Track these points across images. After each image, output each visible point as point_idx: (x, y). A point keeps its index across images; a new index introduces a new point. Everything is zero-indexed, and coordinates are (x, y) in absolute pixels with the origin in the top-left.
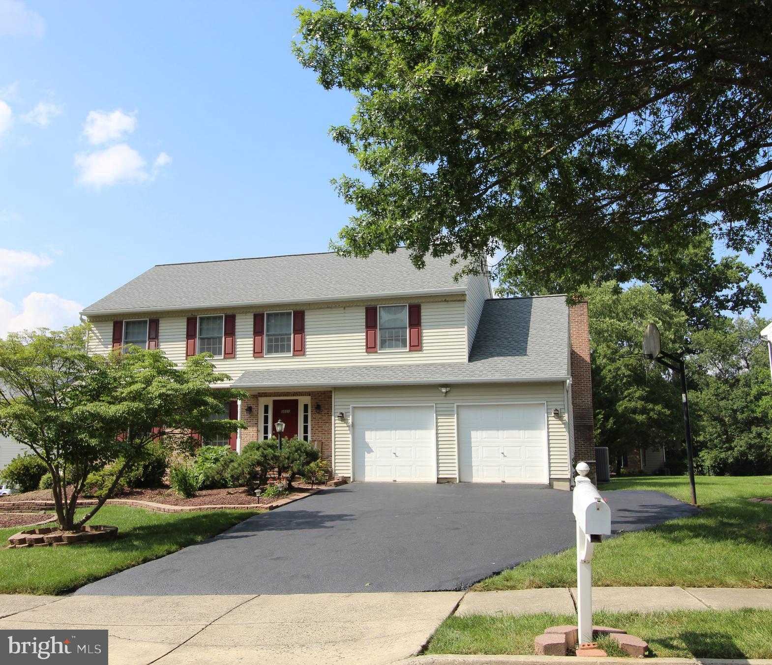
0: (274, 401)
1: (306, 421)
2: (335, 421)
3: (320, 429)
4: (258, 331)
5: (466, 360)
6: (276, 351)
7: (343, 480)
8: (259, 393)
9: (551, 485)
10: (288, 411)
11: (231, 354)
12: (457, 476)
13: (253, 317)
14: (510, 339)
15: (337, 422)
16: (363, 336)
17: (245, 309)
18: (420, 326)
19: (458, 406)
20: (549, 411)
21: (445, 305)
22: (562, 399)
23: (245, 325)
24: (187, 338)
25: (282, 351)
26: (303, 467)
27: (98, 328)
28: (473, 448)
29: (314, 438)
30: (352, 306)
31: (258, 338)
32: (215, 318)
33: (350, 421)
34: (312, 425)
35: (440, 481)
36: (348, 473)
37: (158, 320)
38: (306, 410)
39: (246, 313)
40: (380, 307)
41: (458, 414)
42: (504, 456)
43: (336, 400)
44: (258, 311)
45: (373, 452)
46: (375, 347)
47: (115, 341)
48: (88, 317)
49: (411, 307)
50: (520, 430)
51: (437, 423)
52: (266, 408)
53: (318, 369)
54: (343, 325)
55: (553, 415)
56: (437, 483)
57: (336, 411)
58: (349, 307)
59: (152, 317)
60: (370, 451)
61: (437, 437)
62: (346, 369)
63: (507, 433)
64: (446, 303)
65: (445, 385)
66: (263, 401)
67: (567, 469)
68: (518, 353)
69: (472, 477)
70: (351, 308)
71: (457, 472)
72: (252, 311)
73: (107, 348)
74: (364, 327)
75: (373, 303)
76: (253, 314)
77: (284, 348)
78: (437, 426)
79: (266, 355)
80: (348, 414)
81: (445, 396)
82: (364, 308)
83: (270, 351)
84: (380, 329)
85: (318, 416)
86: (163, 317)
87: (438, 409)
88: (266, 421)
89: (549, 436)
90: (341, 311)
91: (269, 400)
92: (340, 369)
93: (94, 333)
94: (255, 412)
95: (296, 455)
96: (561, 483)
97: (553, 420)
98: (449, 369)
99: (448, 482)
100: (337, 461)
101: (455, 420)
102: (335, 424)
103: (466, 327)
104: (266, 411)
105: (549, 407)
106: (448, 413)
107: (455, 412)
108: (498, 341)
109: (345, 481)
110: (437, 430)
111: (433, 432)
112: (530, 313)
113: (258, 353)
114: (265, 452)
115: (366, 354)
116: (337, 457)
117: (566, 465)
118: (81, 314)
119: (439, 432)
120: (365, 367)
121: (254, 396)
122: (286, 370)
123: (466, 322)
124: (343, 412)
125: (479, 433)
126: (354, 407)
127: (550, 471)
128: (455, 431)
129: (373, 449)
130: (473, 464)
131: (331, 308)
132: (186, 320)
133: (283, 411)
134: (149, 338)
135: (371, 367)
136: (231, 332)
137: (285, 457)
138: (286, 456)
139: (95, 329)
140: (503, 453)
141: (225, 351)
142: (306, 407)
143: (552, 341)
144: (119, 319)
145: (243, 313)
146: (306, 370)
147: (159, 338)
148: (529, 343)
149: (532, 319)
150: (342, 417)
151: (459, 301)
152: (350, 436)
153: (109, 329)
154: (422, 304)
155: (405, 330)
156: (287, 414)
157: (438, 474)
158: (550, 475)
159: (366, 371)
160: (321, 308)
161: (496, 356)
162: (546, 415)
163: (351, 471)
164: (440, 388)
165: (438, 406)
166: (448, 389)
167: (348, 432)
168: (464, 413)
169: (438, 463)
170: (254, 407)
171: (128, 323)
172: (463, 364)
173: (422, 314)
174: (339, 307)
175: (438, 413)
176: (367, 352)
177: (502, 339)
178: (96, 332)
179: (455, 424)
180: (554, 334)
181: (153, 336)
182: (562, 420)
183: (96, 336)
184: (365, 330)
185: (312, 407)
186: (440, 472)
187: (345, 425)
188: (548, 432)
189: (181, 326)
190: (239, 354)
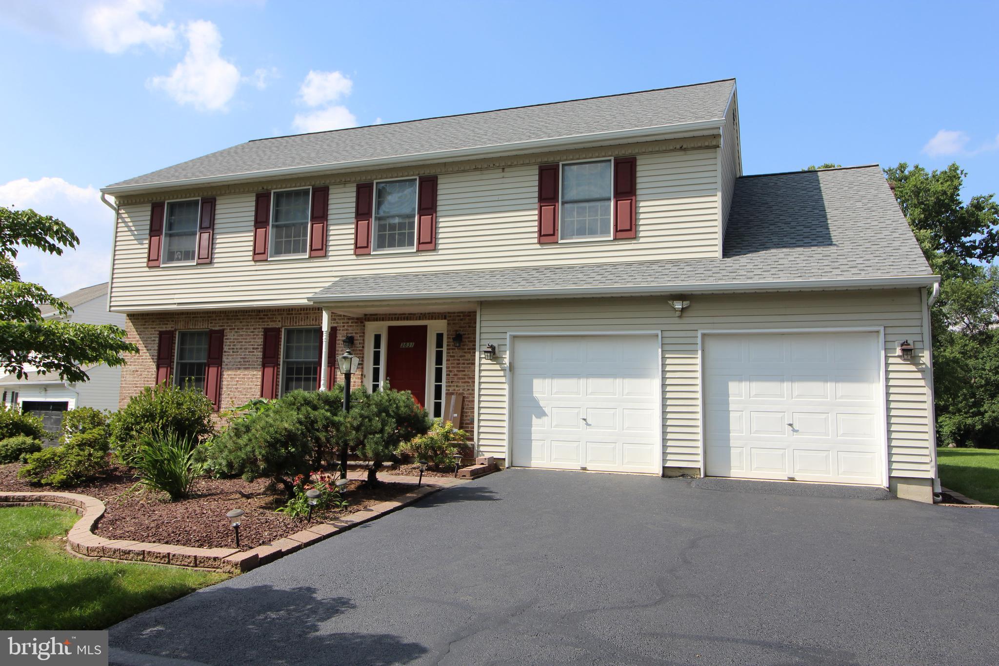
0: (390, 329)
1: (439, 360)
2: (481, 360)
3: (461, 375)
4: (362, 213)
5: (719, 254)
6: (391, 245)
7: (490, 465)
8: (366, 315)
9: (891, 491)
10: (411, 345)
11: (320, 250)
12: (700, 465)
13: (355, 189)
14: (793, 224)
15: (483, 361)
16: (533, 215)
17: (342, 177)
18: (635, 195)
19: (703, 335)
20: (889, 345)
21: (680, 156)
22: (918, 323)
23: (343, 204)
24: (255, 226)
25: (401, 244)
26: (386, 446)
27: (132, 215)
28: (732, 414)
29: (451, 389)
30: (516, 166)
31: (363, 224)
32: (298, 194)
33: (507, 361)
34: (447, 368)
35: (668, 473)
36: (501, 452)
37: (215, 200)
38: (439, 344)
39: (345, 183)
40: (563, 165)
41: (703, 351)
42: (794, 431)
43: (483, 324)
44: (364, 179)
45: (544, 414)
46: (553, 235)
47: (153, 234)
48: (116, 197)
49: (618, 163)
50: (826, 381)
51: (664, 365)
52: (377, 338)
53: (457, 273)
54: (501, 198)
55: (898, 352)
56: (663, 476)
57: (483, 342)
58: (510, 166)
59: (205, 194)
60: (542, 414)
61: (664, 392)
62: (503, 272)
63: (799, 387)
64: (682, 153)
65: (681, 296)
66: (372, 328)
67: (927, 460)
68: (815, 243)
69: (729, 468)
70: (514, 169)
71: (700, 458)
72: (353, 179)
73: (142, 244)
74: (536, 200)
75: (551, 159)
76: (355, 185)
77: (404, 240)
78: (664, 372)
79: (374, 251)
80: (502, 348)
81: (680, 317)
82: (537, 167)
83: (381, 245)
84: (563, 203)
85: (458, 353)
86: (221, 195)
87: (666, 341)
88: (377, 361)
89: (888, 394)
90: (498, 174)
91: (382, 328)
92: (492, 272)
93: (124, 222)
94: (358, 345)
95: (377, 423)
96: (913, 488)
97: (897, 363)
98: (688, 268)
99: (683, 475)
100: (482, 430)
101: (699, 361)
102: (480, 364)
103: (719, 194)
104: (377, 345)
105: (889, 338)
106: (687, 349)
107: (699, 346)
108: (772, 227)
109: (494, 466)
110: (664, 378)
111: (656, 384)
112: (819, 189)
113: (361, 249)
114: (313, 414)
115: (538, 246)
116: (482, 423)
117: (926, 452)
118: (104, 192)
119: (668, 382)
120: (536, 269)
121: (357, 319)
122: (405, 276)
123: (719, 185)
124: (495, 345)
125: (744, 385)
126: (515, 337)
127: (890, 462)
128: (699, 382)
129: (546, 410)
130: (732, 443)
131: (481, 169)
132: (254, 198)
133: (403, 345)
134: (201, 228)
135: (547, 268)
136: (321, 215)
137: (352, 426)
138: (355, 424)
139: (126, 215)
140: (791, 425)
141: (311, 246)
142: (440, 337)
143: (876, 223)
144: (158, 199)
145: (340, 183)
146: (436, 274)
147: (216, 226)
148: (831, 228)
149: (825, 197)
150: (493, 353)
151: (708, 147)
152: (506, 386)
153: (145, 215)
154: (638, 157)
155: (606, 203)
156: (409, 349)
157: (664, 460)
158: (890, 470)
159: (537, 275)
160: (464, 171)
161: (773, 248)
162: (883, 353)
163: (505, 449)
164: (670, 302)
165: (666, 334)
166: (686, 303)
167: (503, 380)
168: (717, 349)
169: (664, 440)
170: (357, 337)
171: (172, 206)
172: (712, 260)
173: (638, 174)
174: (495, 167)
175: (667, 348)
176: (540, 243)
177: (780, 224)
178: (128, 220)
179: (699, 368)
180: (874, 214)
181: (206, 224)
182: (916, 364)
183: (128, 226)
184: (537, 206)
185: (448, 338)
186: (669, 457)
187: (498, 367)
188: (888, 387)
189: (247, 208)
190: (332, 250)
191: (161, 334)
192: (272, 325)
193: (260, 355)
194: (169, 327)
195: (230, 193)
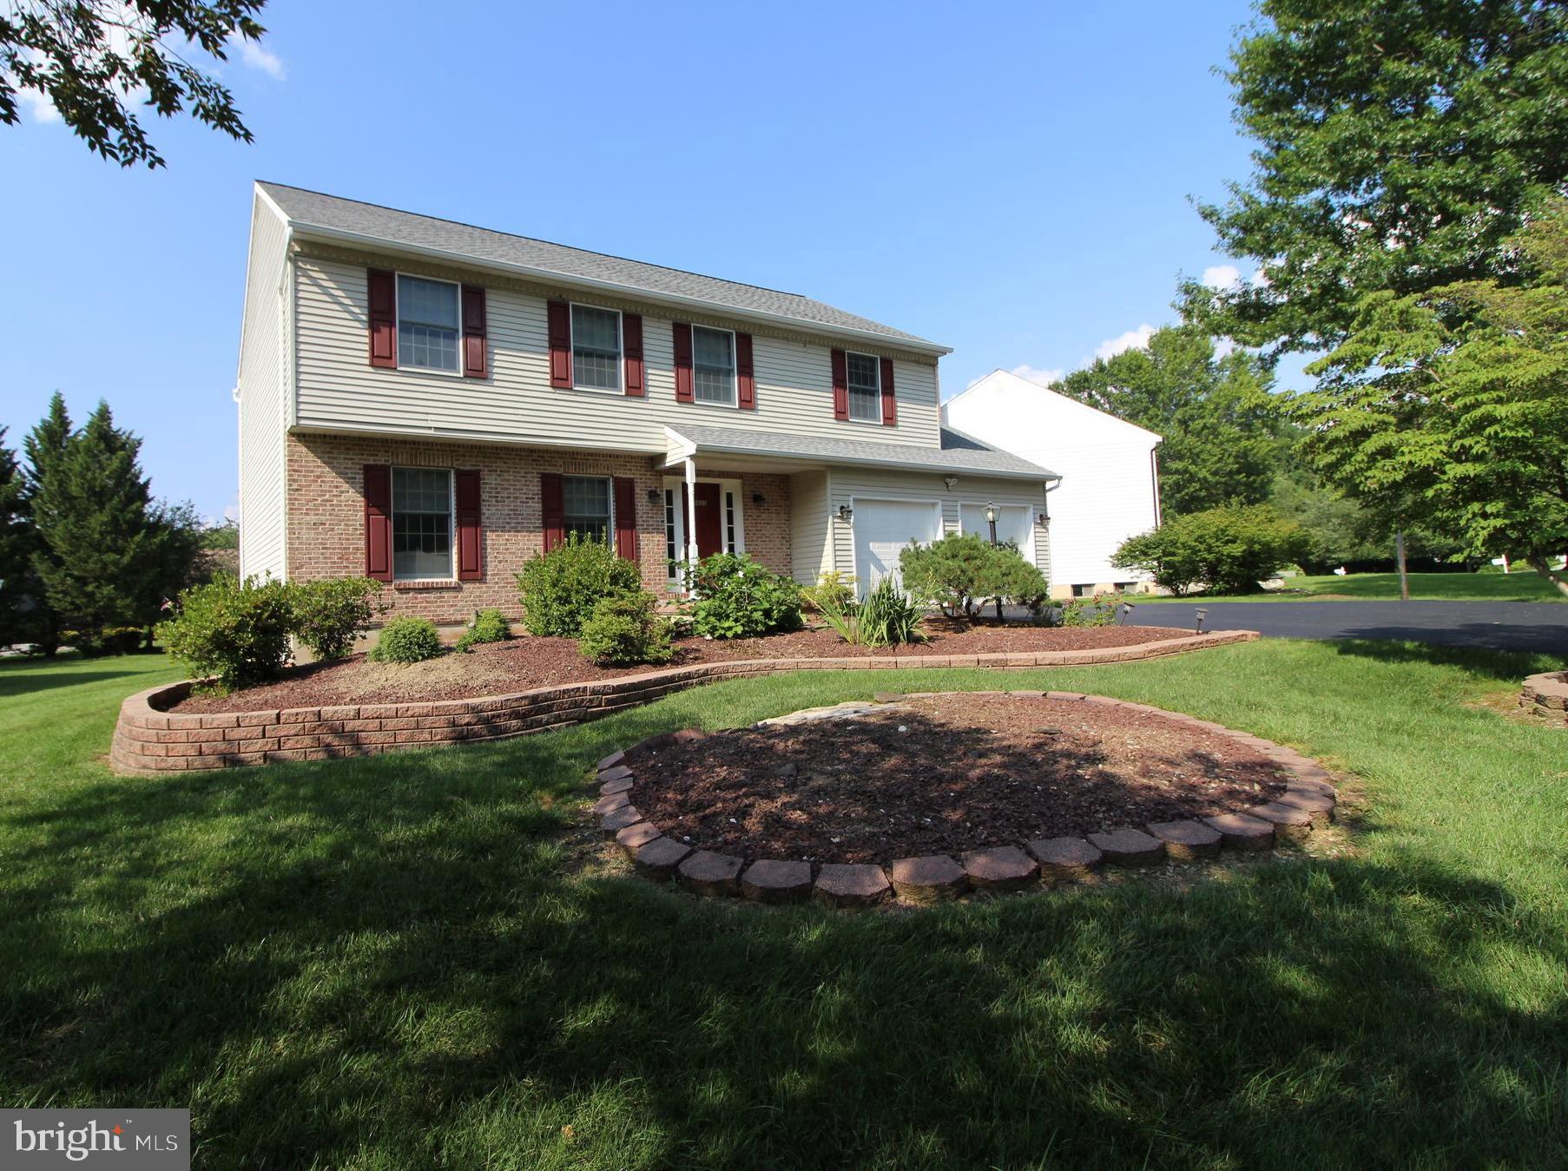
1: (730, 521)
2: (834, 519)
4: (682, 360)
5: (939, 447)
10: (704, 503)
11: (637, 388)
13: (673, 327)
15: (836, 520)
17: (661, 309)
18: (894, 391)
19: (961, 506)
20: (1035, 516)
22: (1043, 503)
23: (658, 340)
24: (550, 342)
29: (752, 548)
30: (815, 344)
31: (683, 373)
32: (601, 314)
33: (852, 521)
34: (745, 527)
37: (485, 293)
38: (730, 504)
39: (661, 316)
40: (848, 353)
41: (961, 517)
43: (833, 487)
44: (683, 319)
47: (375, 316)
49: (882, 362)
51: (943, 526)
54: (804, 370)
55: (1039, 521)
57: (834, 503)
58: (811, 343)
59: (470, 280)
64: (917, 365)
65: (953, 476)
70: (813, 346)
72: (670, 314)
74: (831, 379)
76: (673, 322)
78: (944, 531)
79: (696, 400)
81: (950, 491)
82: (830, 349)
84: (849, 387)
85: (755, 513)
86: (495, 288)
87: (944, 508)
88: (670, 518)
89: (1036, 546)
90: (801, 347)
91: (675, 483)
94: (659, 501)
97: (1039, 527)
101: (960, 524)
102: (833, 523)
104: (669, 501)
105: (1035, 512)
106: (953, 514)
107: (959, 513)
113: (683, 396)
131: (788, 339)
132: (545, 306)
134: (466, 327)
136: (635, 353)
141: (627, 381)
142: (729, 497)
144: (385, 266)
145: (654, 315)
147: (489, 329)
152: (852, 542)
153: (361, 284)
154: (894, 361)
156: (702, 507)
160: (774, 337)
162: (1032, 521)
164: (947, 480)
165: (943, 503)
166: (955, 481)
167: (850, 536)
174: (799, 341)
175: (944, 514)
176: (836, 418)
179: (960, 529)
181: (474, 323)
184: (831, 385)
185: (745, 498)
187: (846, 526)
188: (1035, 542)
190: (652, 391)
191: (368, 470)
192: (550, 470)
193: (539, 506)
194: (381, 460)
195: (507, 289)
